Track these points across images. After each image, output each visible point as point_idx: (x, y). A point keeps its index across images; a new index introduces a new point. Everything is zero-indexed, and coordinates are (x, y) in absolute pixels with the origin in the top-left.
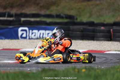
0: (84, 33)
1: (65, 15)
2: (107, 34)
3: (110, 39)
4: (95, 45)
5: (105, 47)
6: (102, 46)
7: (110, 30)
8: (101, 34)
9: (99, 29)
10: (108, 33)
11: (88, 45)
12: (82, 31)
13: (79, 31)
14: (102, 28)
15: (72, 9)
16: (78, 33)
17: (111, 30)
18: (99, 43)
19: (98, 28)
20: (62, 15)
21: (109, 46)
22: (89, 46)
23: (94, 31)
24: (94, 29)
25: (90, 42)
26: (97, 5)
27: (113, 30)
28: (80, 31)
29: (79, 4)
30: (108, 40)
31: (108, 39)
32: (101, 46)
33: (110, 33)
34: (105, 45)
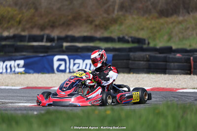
0: (150, 63)
1: (131, 37)
2: (185, 64)
3: (189, 72)
4: (165, 81)
5: (179, 82)
6: (175, 82)
7: (190, 59)
8: (176, 64)
9: (173, 56)
10: (186, 62)
11: (154, 80)
12: (148, 61)
13: (143, 61)
14: (178, 55)
15: (143, 29)
16: (142, 62)
17: (192, 58)
18: (171, 78)
19: (171, 56)
20: (127, 38)
21: (185, 81)
22: (156, 81)
23: (165, 60)
24: (165, 57)
25: (159, 75)
26: (180, 23)
27: (194, 58)
28: (145, 59)
29: (153, 22)
30: (187, 74)
31: (186, 71)
32: (173, 82)
33: (190, 63)
34: (180, 80)
